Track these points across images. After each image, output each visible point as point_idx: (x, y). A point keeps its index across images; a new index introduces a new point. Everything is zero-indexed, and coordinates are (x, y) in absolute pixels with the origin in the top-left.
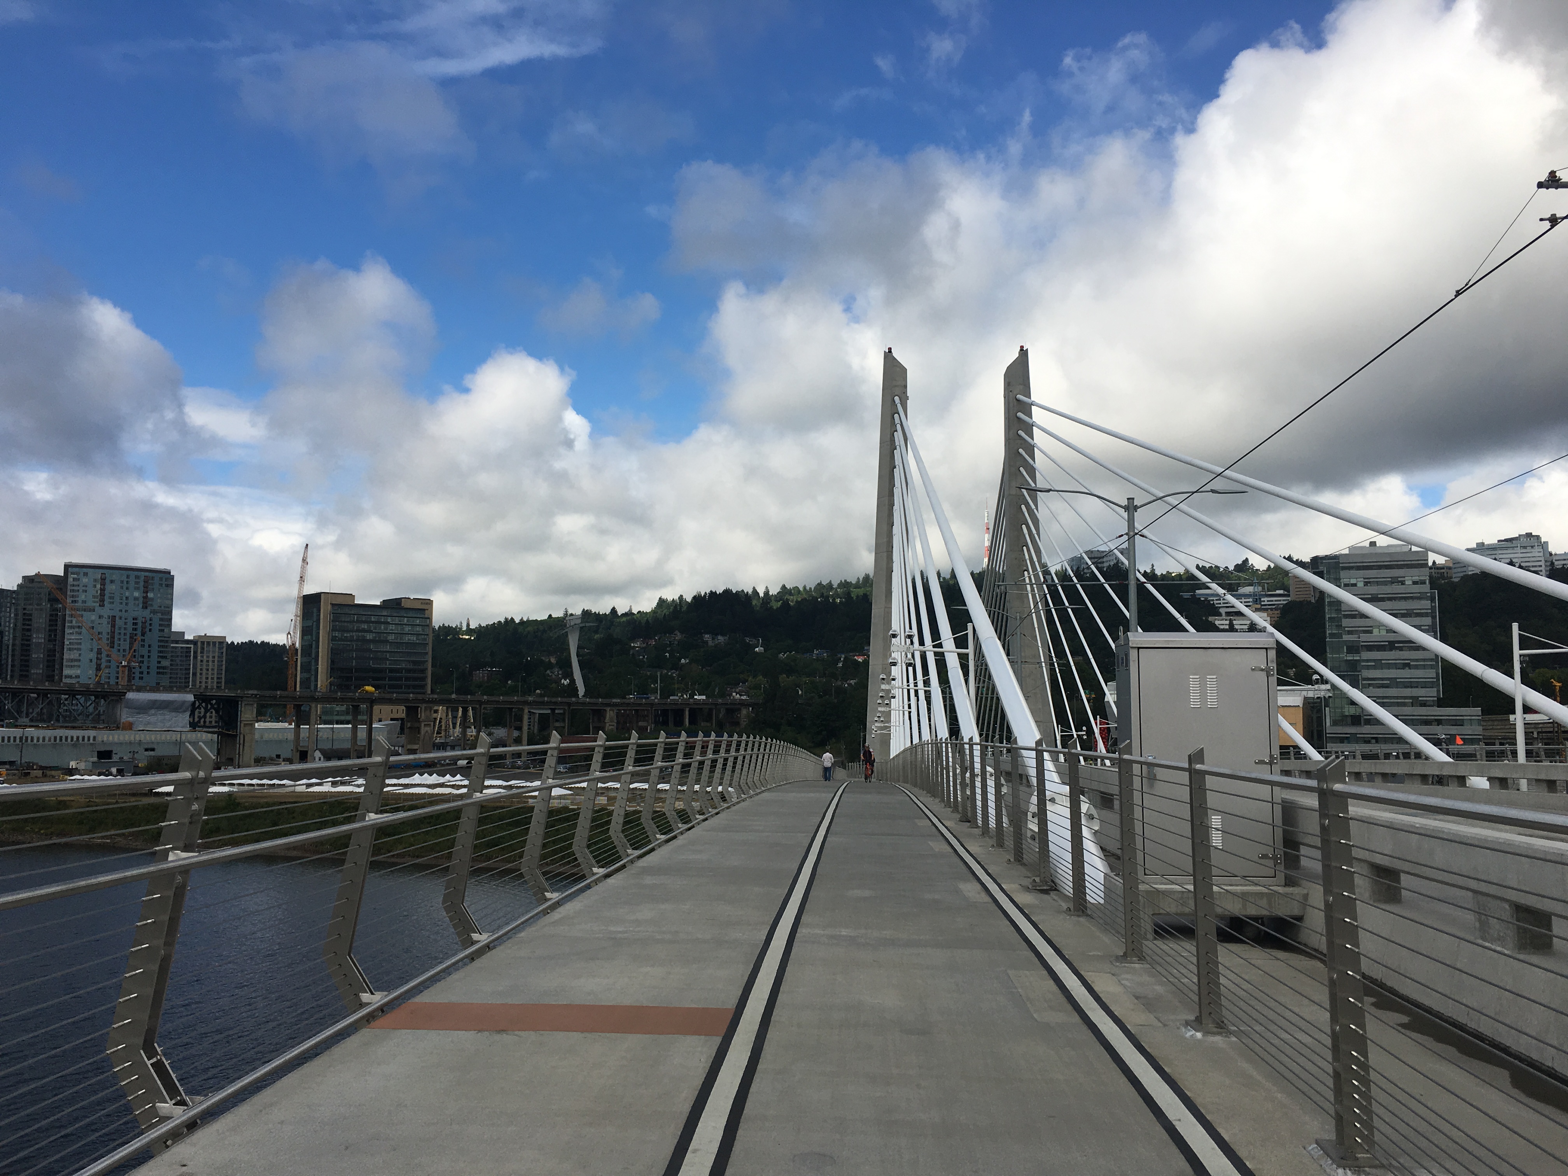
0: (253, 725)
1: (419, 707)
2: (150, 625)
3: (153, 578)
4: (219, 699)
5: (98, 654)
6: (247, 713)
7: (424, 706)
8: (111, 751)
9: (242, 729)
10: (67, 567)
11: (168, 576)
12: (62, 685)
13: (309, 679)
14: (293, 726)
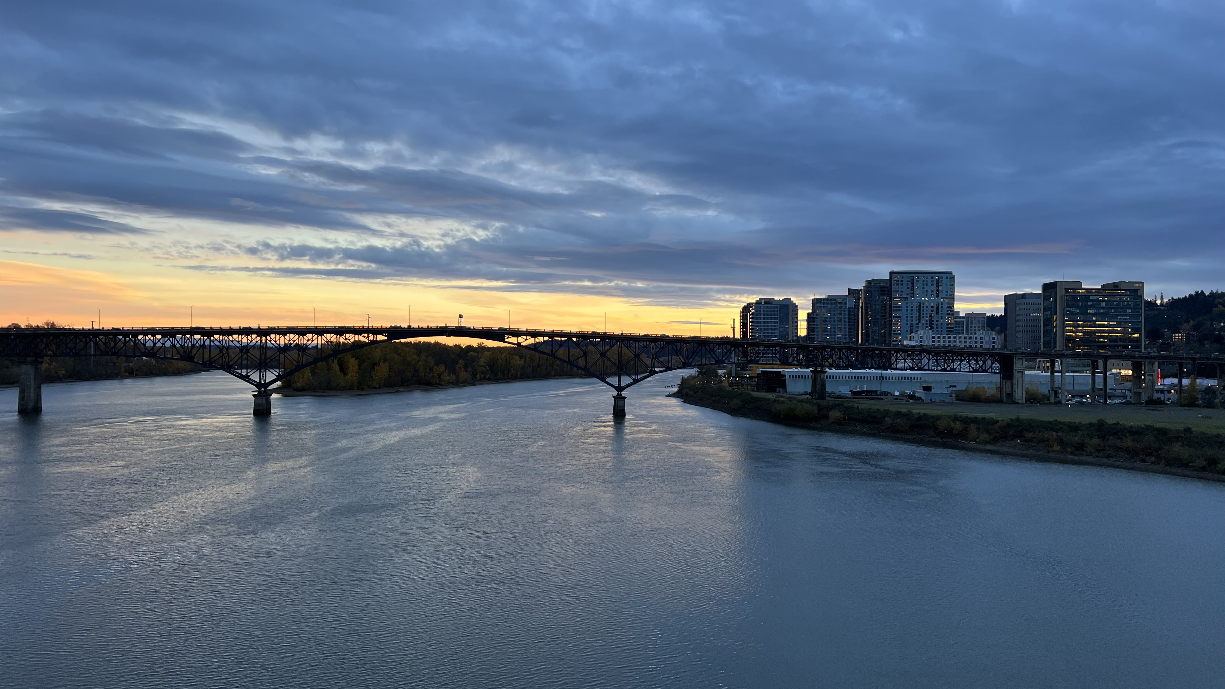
0: (1023, 373)
1: (1142, 362)
2: (942, 307)
3: (942, 278)
4: (999, 355)
5: (911, 326)
6: (1018, 365)
7: (1147, 361)
8: (931, 387)
9: (1017, 375)
10: (891, 273)
11: (950, 275)
12: (892, 346)
13: (1050, 342)
14: (1049, 374)
